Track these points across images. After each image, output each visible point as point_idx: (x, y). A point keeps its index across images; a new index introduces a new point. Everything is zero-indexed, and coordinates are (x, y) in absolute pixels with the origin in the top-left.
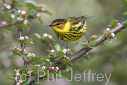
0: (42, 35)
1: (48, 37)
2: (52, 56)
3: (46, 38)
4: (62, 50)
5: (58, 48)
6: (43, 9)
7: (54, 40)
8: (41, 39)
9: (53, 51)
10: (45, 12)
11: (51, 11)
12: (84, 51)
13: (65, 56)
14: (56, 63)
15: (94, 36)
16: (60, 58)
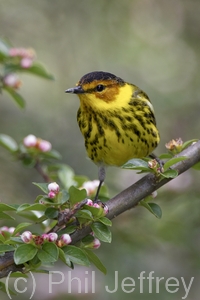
0: (19, 141)
1: (37, 146)
2: (50, 200)
3: (32, 150)
4: (81, 185)
5: (68, 177)
6: (26, 63)
7: (56, 154)
8: (18, 151)
9: (53, 186)
10: (33, 70)
11: (48, 70)
12: (145, 188)
13: (89, 201)
14: (63, 223)
15: (174, 143)
16: (75, 207)
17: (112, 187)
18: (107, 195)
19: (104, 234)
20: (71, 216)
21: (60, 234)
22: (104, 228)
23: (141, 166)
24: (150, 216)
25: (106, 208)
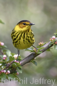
1: (0, 44)
2: (4, 60)
4: (13, 56)
5: (9, 53)
7: (6, 46)
9: (5, 56)
12: (32, 57)
13: (16, 61)
14: (8, 67)
15: (41, 43)
16: (11, 62)
17: (22, 57)
18: (21, 59)
19: (20, 71)
20: (10, 65)
21: (7, 70)
22: (20, 69)
23: (31, 50)
24: (34, 65)
25: (21, 63)
